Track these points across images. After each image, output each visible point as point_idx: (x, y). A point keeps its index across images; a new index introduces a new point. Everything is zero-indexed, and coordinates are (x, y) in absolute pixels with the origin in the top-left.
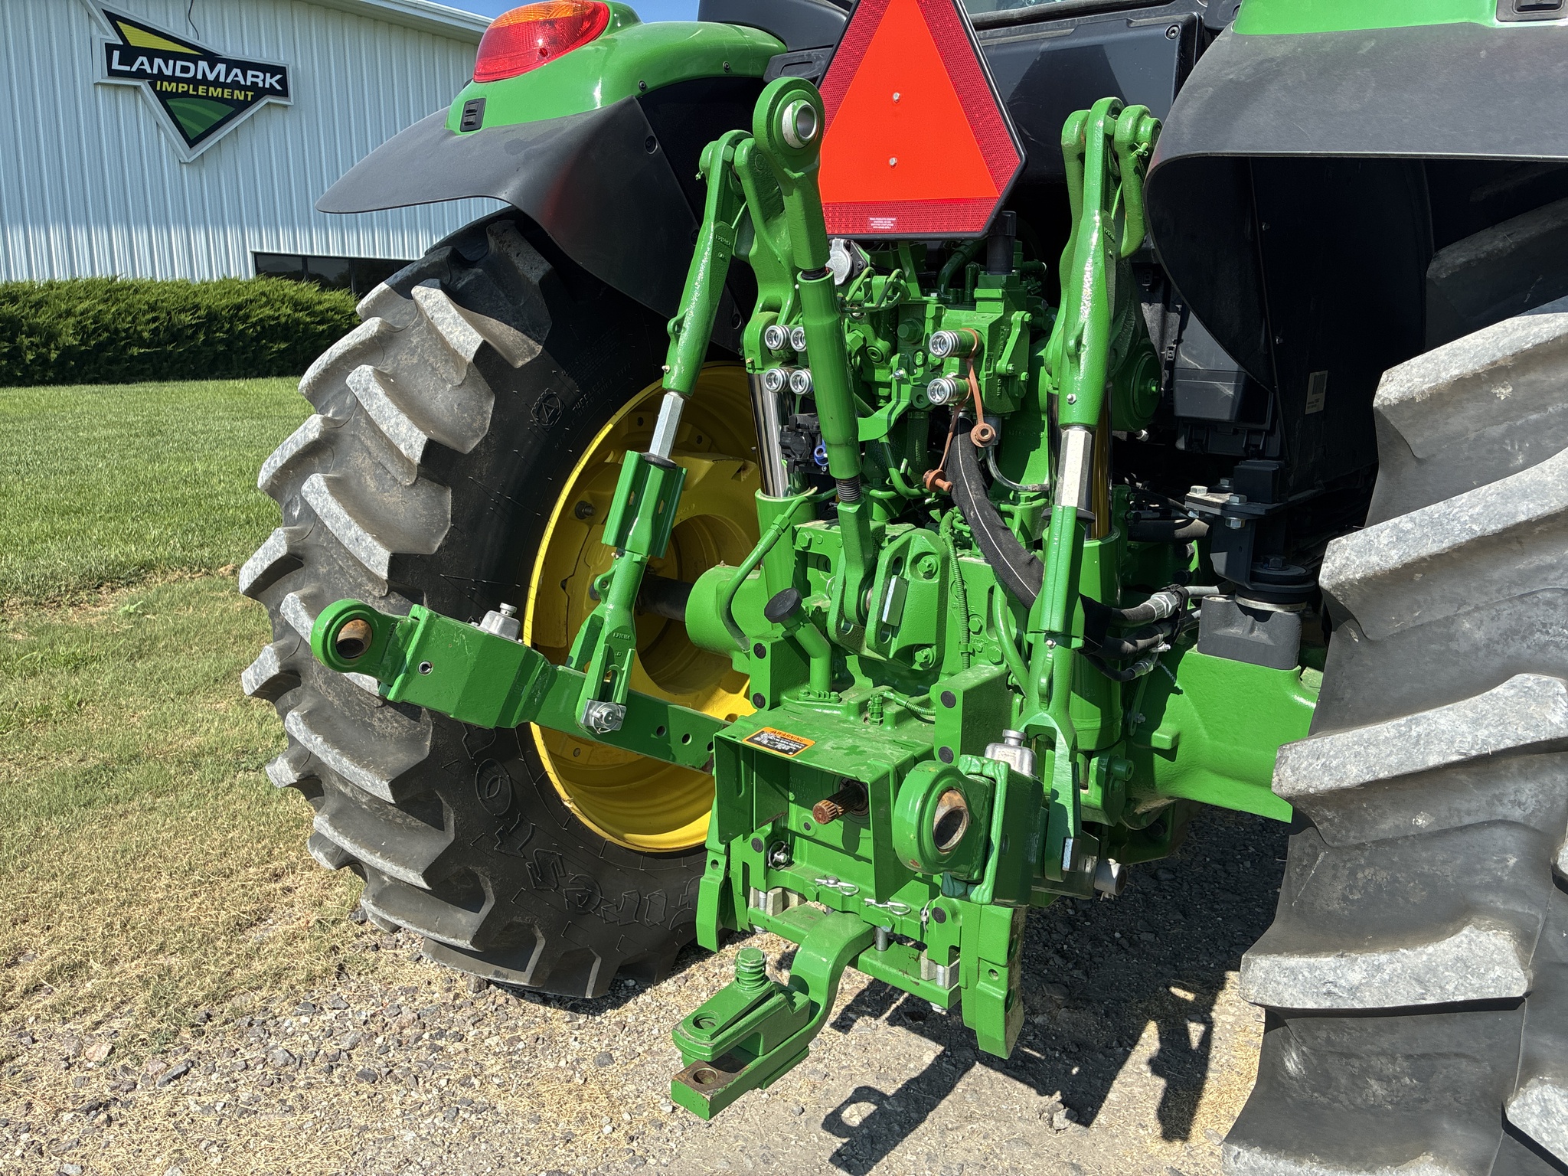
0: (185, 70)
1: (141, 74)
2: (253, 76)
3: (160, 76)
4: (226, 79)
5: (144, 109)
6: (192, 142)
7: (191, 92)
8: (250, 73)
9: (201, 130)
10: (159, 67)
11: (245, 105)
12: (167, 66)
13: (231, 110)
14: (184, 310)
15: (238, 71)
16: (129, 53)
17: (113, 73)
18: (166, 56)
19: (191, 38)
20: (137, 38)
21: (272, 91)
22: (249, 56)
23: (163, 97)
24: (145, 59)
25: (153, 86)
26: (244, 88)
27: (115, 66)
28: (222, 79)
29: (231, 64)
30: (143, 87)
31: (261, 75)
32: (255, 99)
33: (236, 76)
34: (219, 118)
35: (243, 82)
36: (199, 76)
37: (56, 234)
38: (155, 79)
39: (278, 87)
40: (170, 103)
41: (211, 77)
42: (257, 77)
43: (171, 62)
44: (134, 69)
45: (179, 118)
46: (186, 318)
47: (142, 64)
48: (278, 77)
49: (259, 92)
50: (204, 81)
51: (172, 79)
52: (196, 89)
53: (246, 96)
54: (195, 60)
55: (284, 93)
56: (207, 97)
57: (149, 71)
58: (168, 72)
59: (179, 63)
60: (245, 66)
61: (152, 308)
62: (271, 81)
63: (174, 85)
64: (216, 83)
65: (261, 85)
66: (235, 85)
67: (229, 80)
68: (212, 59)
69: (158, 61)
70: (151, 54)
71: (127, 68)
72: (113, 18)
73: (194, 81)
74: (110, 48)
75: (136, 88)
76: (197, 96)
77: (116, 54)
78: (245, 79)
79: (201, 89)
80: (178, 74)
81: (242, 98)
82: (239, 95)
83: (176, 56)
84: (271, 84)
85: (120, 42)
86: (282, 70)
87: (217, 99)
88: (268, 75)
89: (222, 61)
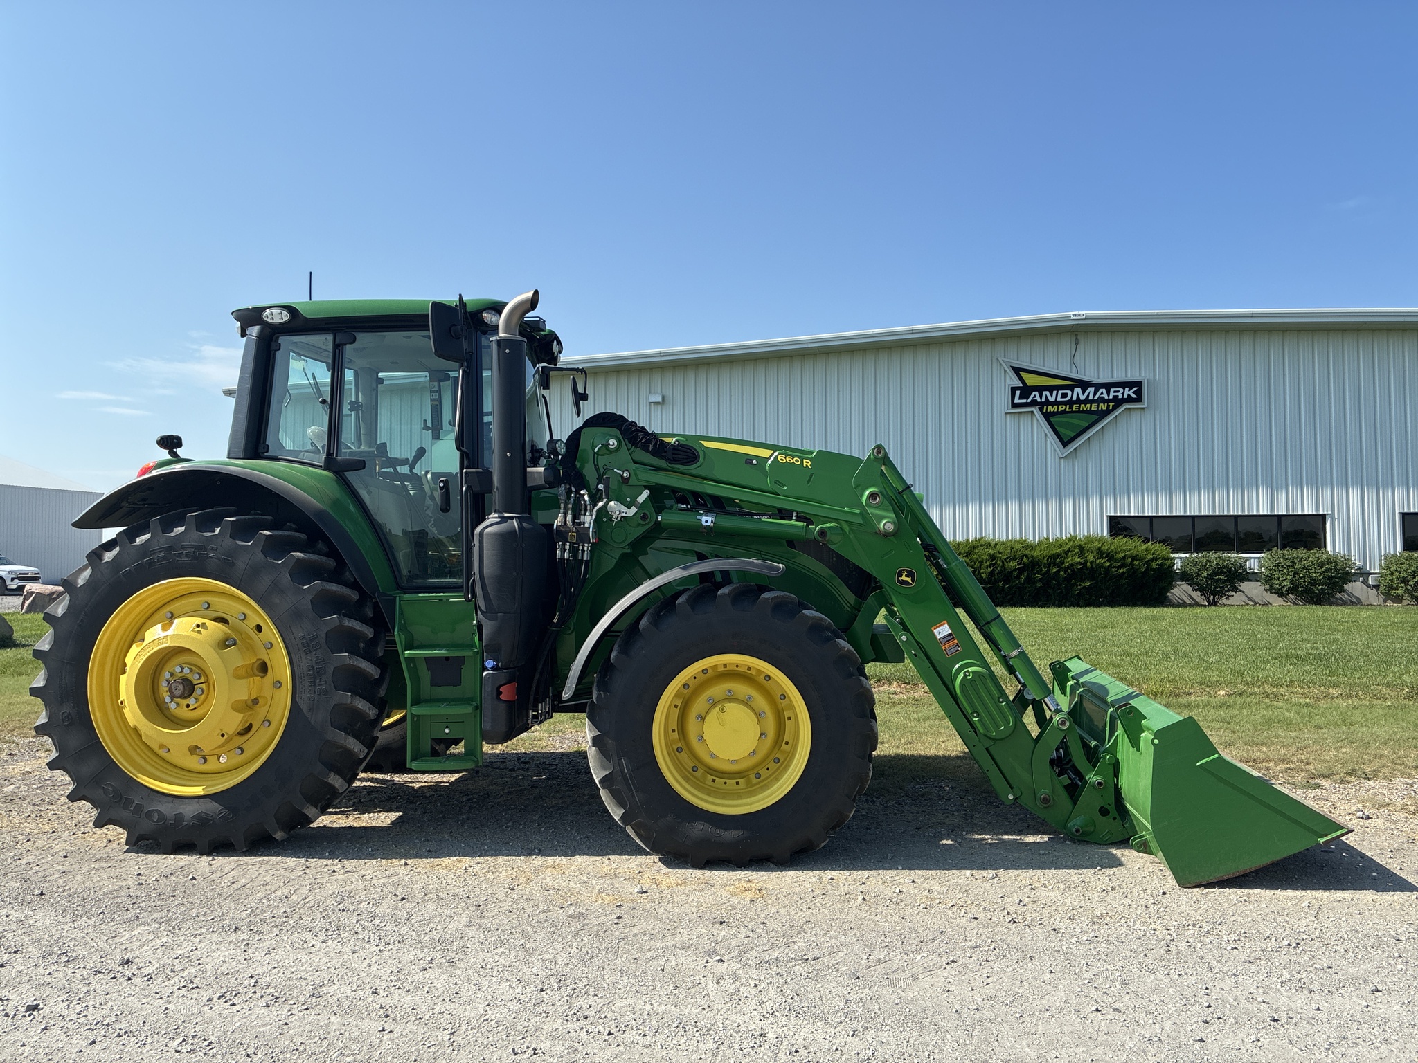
0: (1064, 395)
1: (1034, 403)
2: (1115, 392)
3: (1047, 402)
5: (1037, 425)
6: (1065, 444)
7: (1067, 410)
8: (1112, 390)
9: (1073, 434)
10: (1046, 397)
11: (1108, 412)
12: (1052, 395)
13: (1096, 417)
15: (1104, 390)
16: (1026, 391)
17: (1014, 405)
18: (1051, 389)
19: (1073, 375)
20: (1031, 380)
21: (1130, 399)
22: (1117, 378)
23: (1047, 416)
24: (1037, 393)
25: (1041, 410)
26: (1108, 401)
27: (1017, 400)
28: (1091, 398)
29: (1098, 386)
30: (1035, 411)
31: (1121, 390)
32: (1115, 408)
33: (1102, 393)
34: (1086, 424)
35: (1106, 397)
36: (1074, 398)
38: (1041, 405)
39: (1134, 396)
40: (1052, 419)
41: (1082, 397)
42: (1118, 392)
43: (1055, 392)
44: (1029, 401)
45: (1058, 428)
47: (1035, 396)
48: (1135, 389)
49: (1118, 402)
50: (1078, 401)
51: (1056, 403)
52: (1071, 407)
53: (1108, 406)
54: (1071, 388)
55: (1139, 399)
56: (1079, 412)
57: (1039, 400)
58: (1052, 399)
59: (1060, 392)
60: (1108, 386)
62: (1129, 392)
63: (1056, 407)
64: (1087, 401)
65: (1120, 397)
66: (1102, 400)
67: (1096, 398)
68: (1084, 385)
69: (1046, 393)
70: (1040, 389)
71: (1024, 401)
72: (1017, 370)
73: (1071, 403)
74: (1014, 390)
75: (1032, 412)
76: (1072, 412)
77: (1018, 393)
78: (1108, 395)
79: (1075, 408)
80: (1059, 399)
81: (1105, 408)
82: (1103, 407)
83: (1058, 388)
84: (1129, 395)
85: (1021, 385)
86: (1138, 384)
87: (1086, 412)
88: (1127, 389)
89: (1092, 385)
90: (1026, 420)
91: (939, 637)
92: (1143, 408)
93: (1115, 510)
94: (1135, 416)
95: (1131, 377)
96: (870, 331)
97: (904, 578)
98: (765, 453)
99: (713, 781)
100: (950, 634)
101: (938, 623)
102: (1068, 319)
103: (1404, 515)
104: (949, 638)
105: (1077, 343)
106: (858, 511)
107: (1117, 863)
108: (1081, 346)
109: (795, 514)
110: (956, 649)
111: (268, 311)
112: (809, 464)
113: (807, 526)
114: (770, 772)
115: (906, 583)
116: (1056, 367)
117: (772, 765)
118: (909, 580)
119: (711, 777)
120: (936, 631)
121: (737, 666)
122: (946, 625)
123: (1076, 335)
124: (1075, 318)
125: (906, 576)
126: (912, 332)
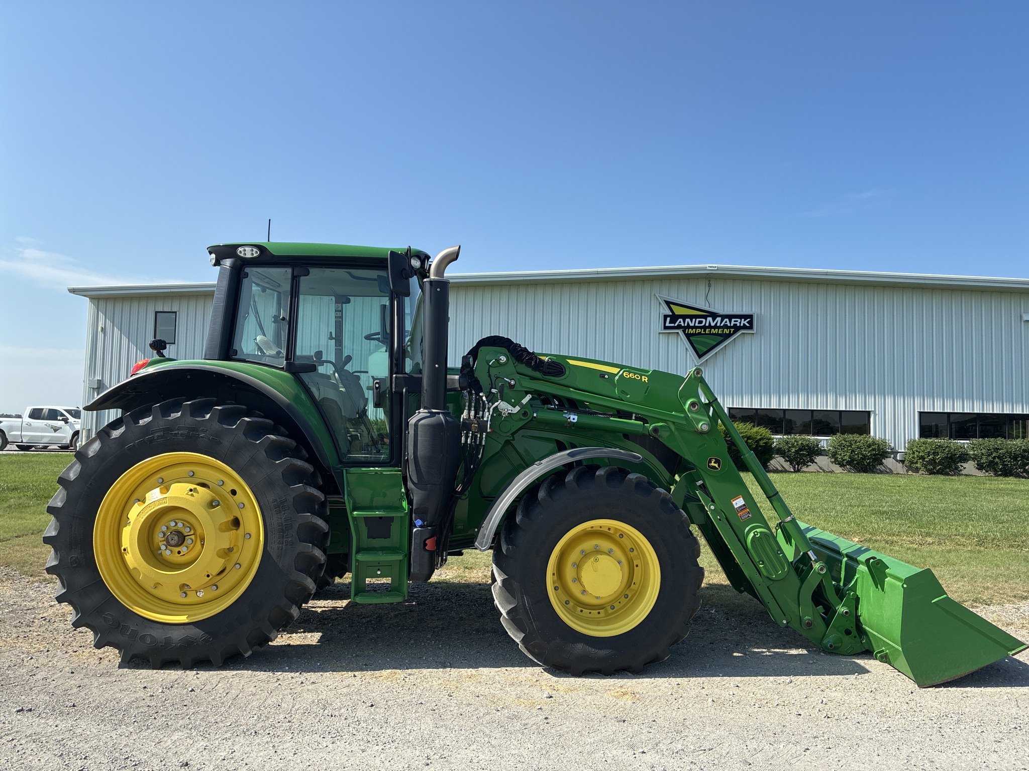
0: (700, 322)
1: (679, 327)
2: (735, 321)
3: (689, 327)
4: (721, 323)
5: (681, 344)
6: (700, 356)
7: (702, 332)
8: (733, 320)
9: (705, 350)
10: (688, 323)
11: (730, 335)
12: (692, 322)
13: (721, 338)
15: (727, 320)
16: (674, 318)
17: (666, 328)
18: (691, 317)
19: (707, 308)
20: (678, 311)
21: (745, 327)
22: (736, 312)
23: (688, 336)
24: (681, 320)
25: (684, 332)
26: (730, 327)
27: (667, 324)
28: (718, 325)
29: (723, 317)
30: (680, 333)
31: (739, 320)
32: (735, 332)
33: (726, 322)
34: (715, 343)
35: (729, 325)
36: (707, 325)
38: (684, 329)
39: (748, 325)
40: (691, 338)
41: (713, 324)
42: (737, 321)
43: (694, 320)
44: (676, 325)
45: (695, 345)
47: (680, 322)
48: (748, 320)
49: (737, 329)
50: (710, 327)
51: (695, 327)
52: (705, 331)
53: (730, 331)
54: (705, 317)
55: (751, 327)
56: (710, 334)
57: (683, 325)
58: (692, 324)
59: (698, 320)
60: (730, 317)
62: (744, 322)
63: (694, 330)
64: (716, 327)
65: (738, 325)
66: (726, 326)
67: (722, 325)
68: (714, 316)
69: (688, 320)
70: (684, 317)
71: (673, 325)
72: (668, 303)
73: (705, 327)
74: (666, 317)
75: (678, 333)
76: (706, 334)
77: (668, 319)
78: (730, 323)
79: (707, 331)
80: (697, 325)
81: (728, 332)
82: (726, 331)
83: (696, 317)
84: (744, 324)
85: (671, 314)
86: (751, 317)
87: (715, 334)
88: (743, 320)
89: (719, 316)
90: (673, 339)
91: (736, 507)
92: (753, 334)
93: (733, 404)
94: (748, 339)
95: (745, 311)
96: (568, 271)
97: (713, 464)
98: (614, 370)
99: (582, 611)
100: (744, 505)
101: (735, 497)
102: (705, 269)
103: (921, 413)
104: (743, 508)
105: (710, 286)
106: (683, 415)
107: (863, 671)
108: (712, 288)
109: (634, 415)
110: (748, 515)
111: (240, 249)
112: (646, 380)
113: (644, 424)
114: (622, 605)
115: (714, 467)
116: (694, 302)
117: (623, 601)
118: (716, 465)
119: (579, 609)
120: (734, 503)
121: (601, 527)
122: (741, 498)
123: (709, 281)
124: (710, 268)
125: (714, 463)
126: (598, 273)
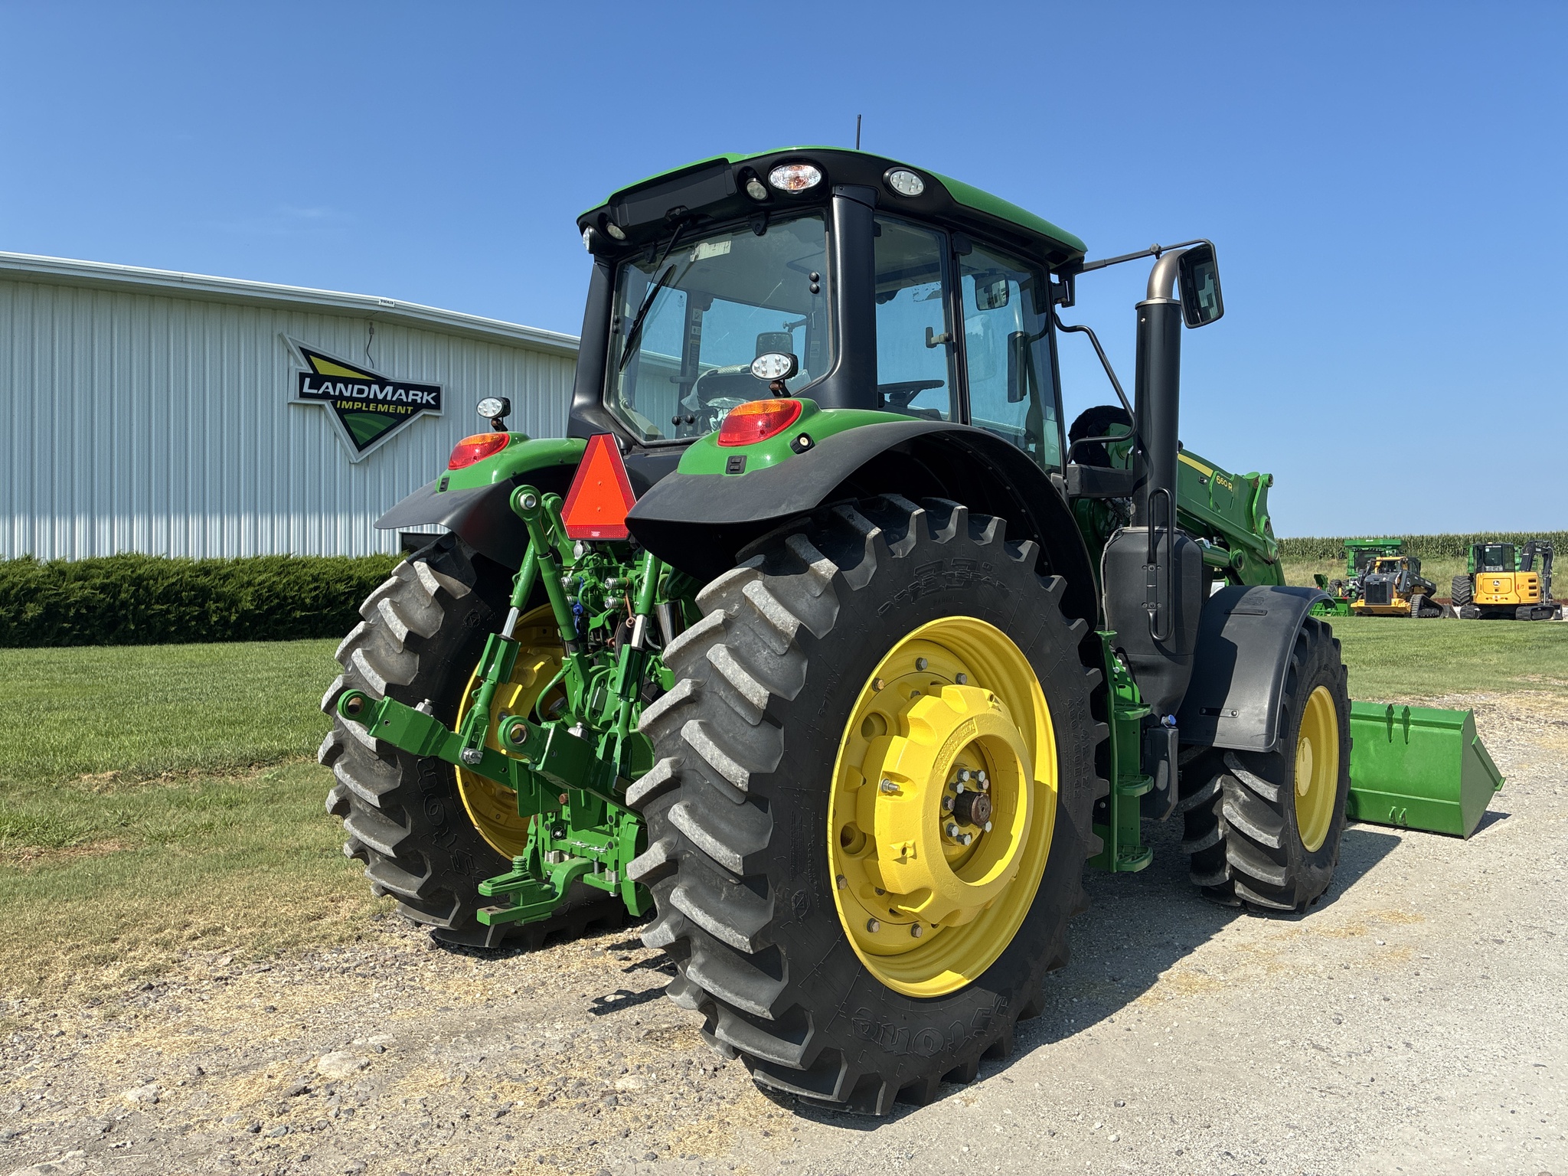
0: (361, 391)
1: (326, 396)
2: (414, 395)
3: (341, 397)
4: (392, 397)
5: (325, 422)
6: (360, 447)
7: (364, 408)
8: (411, 392)
9: (368, 438)
10: (341, 390)
11: (405, 417)
12: (347, 389)
13: (394, 421)
14: (340, 581)
15: (402, 391)
16: (317, 380)
17: (303, 395)
18: (346, 381)
19: (367, 367)
20: (324, 368)
21: (428, 406)
22: (412, 378)
23: (341, 413)
24: (329, 384)
25: (334, 404)
26: (407, 404)
27: (306, 390)
28: (389, 398)
29: (397, 386)
30: (326, 405)
31: (420, 394)
32: (414, 412)
33: (401, 395)
34: (383, 428)
35: (405, 400)
36: (372, 396)
37: (246, 522)
38: (335, 399)
39: (433, 402)
40: (346, 417)
41: (380, 396)
42: (417, 395)
43: (350, 386)
44: (321, 392)
45: (353, 429)
46: (341, 587)
47: (327, 388)
48: (434, 394)
49: (417, 407)
50: (376, 400)
51: (351, 399)
52: (368, 406)
53: (407, 410)
54: (369, 384)
55: (437, 407)
56: (376, 412)
57: (332, 393)
58: (347, 394)
59: (356, 387)
60: (408, 387)
61: (315, 579)
62: (428, 398)
63: (351, 403)
64: (384, 401)
65: (419, 401)
66: (399, 402)
67: (394, 399)
68: (383, 383)
69: (340, 386)
70: (335, 380)
71: (315, 391)
72: (307, 354)
73: (367, 401)
74: (303, 376)
75: (320, 406)
76: (369, 411)
77: (307, 381)
78: (407, 397)
79: (372, 407)
80: (355, 395)
81: (403, 412)
82: (401, 410)
83: (354, 381)
84: (427, 400)
85: (311, 372)
86: (437, 390)
87: (384, 413)
88: (426, 393)
89: (390, 384)
92: (438, 417)
94: (430, 423)
95: (425, 380)
102: (374, 303)
105: (371, 331)
108: (375, 337)
116: (347, 355)
123: (371, 324)
124: (383, 304)
